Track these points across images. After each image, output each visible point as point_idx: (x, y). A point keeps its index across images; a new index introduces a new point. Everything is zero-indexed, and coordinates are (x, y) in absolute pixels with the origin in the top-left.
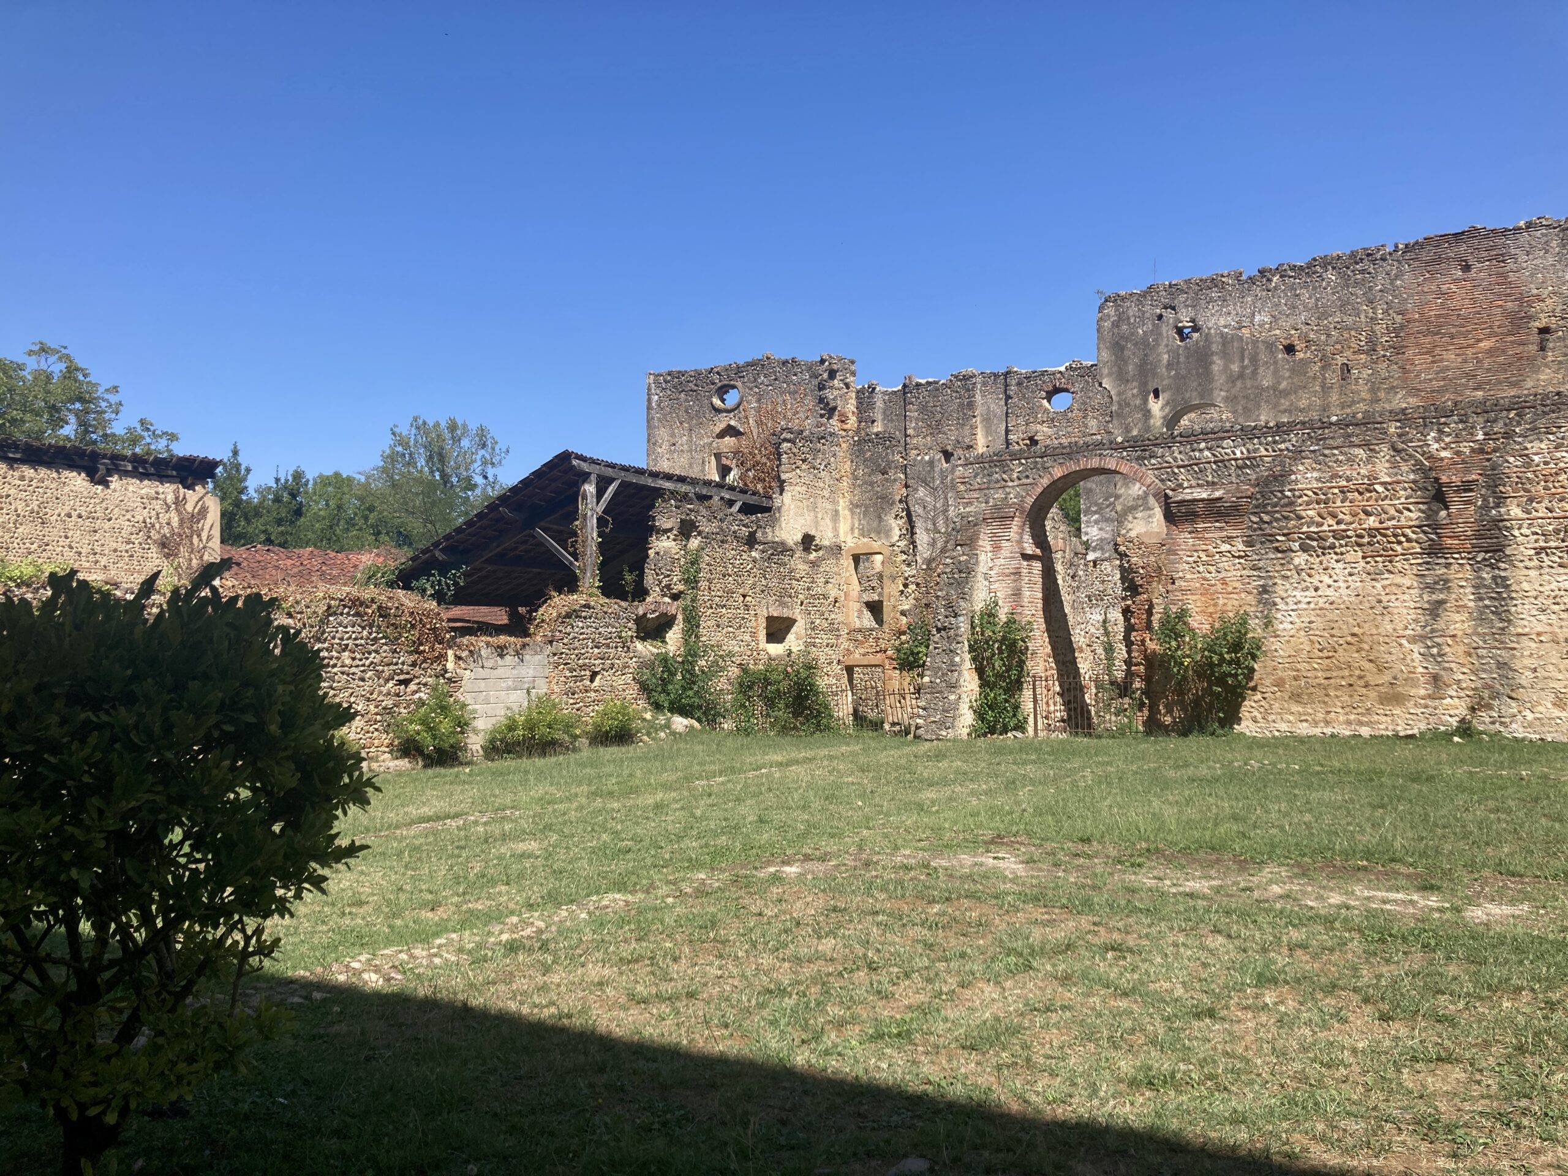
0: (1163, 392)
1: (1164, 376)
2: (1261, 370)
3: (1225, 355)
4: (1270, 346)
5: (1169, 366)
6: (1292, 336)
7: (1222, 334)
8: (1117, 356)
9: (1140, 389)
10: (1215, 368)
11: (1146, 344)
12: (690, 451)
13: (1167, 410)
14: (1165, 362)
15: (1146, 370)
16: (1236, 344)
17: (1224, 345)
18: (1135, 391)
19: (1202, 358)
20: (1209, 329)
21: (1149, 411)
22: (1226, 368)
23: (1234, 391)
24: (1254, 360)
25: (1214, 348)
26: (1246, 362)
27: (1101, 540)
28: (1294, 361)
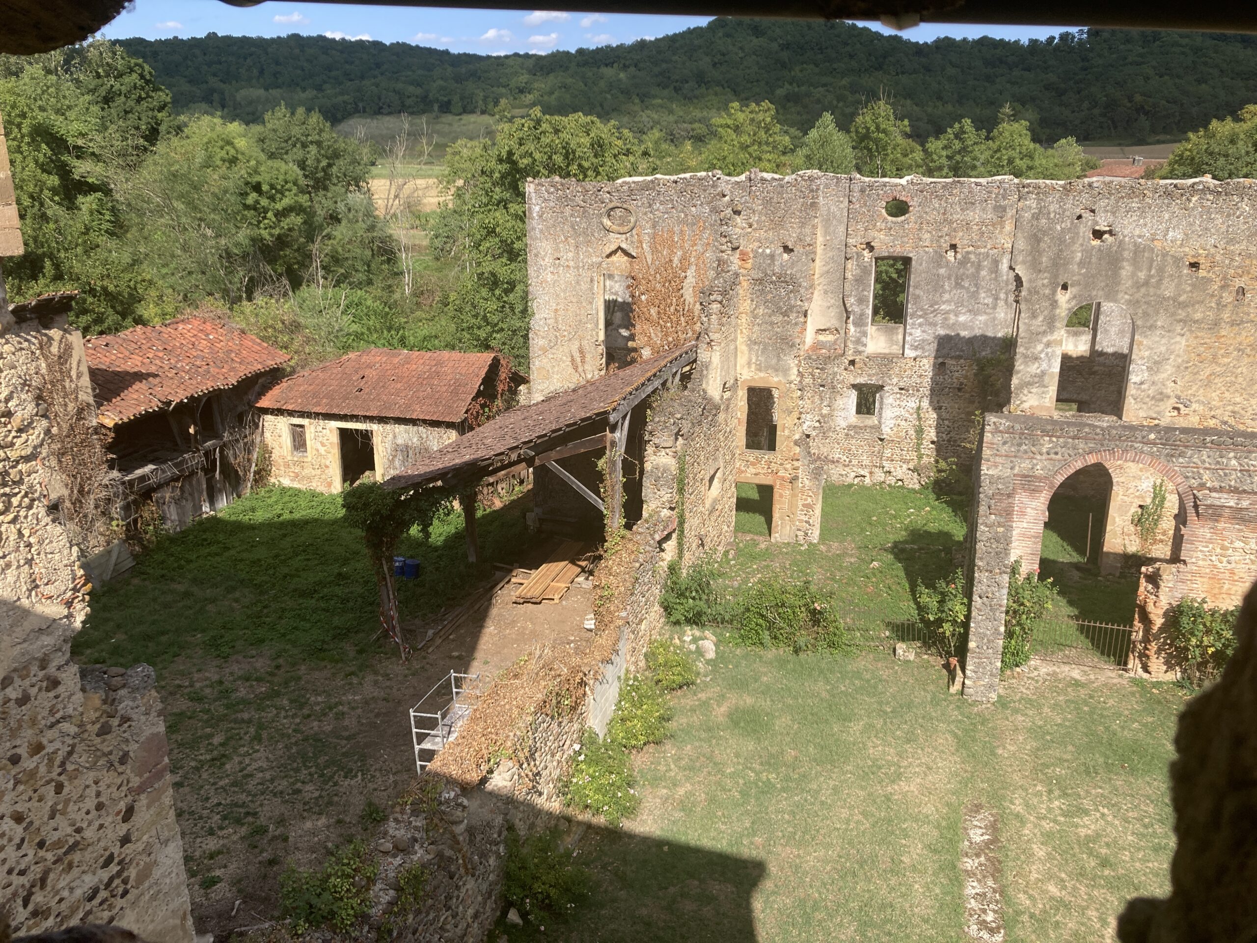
0: (1072, 286)
1: (1074, 271)
2: (1165, 282)
3: (1135, 262)
4: (1177, 260)
5: (1081, 264)
6: (1199, 255)
7: (1135, 244)
8: (1032, 247)
9: (1050, 279)
10: (1124, 273)
11: (1062, 241)
12: (578, 268)
13: (1073, 303)
14: (1078, 259)
15: (1059, 263)
16: (1146, 254)
17: (1135, 253)
18: (1046, 281)
19: (1113, 261)
20: (1125, 236)
21: (1056, 302)
22: (1133, 274)
23: (1138, 296)
24: (1161, 270)
25: (1126, 254)
26: (1153, 272)
27: (923, 341)
28: (1197, 278)
